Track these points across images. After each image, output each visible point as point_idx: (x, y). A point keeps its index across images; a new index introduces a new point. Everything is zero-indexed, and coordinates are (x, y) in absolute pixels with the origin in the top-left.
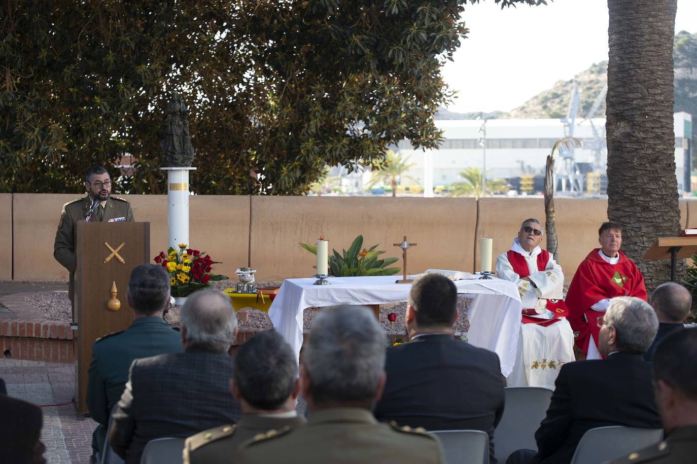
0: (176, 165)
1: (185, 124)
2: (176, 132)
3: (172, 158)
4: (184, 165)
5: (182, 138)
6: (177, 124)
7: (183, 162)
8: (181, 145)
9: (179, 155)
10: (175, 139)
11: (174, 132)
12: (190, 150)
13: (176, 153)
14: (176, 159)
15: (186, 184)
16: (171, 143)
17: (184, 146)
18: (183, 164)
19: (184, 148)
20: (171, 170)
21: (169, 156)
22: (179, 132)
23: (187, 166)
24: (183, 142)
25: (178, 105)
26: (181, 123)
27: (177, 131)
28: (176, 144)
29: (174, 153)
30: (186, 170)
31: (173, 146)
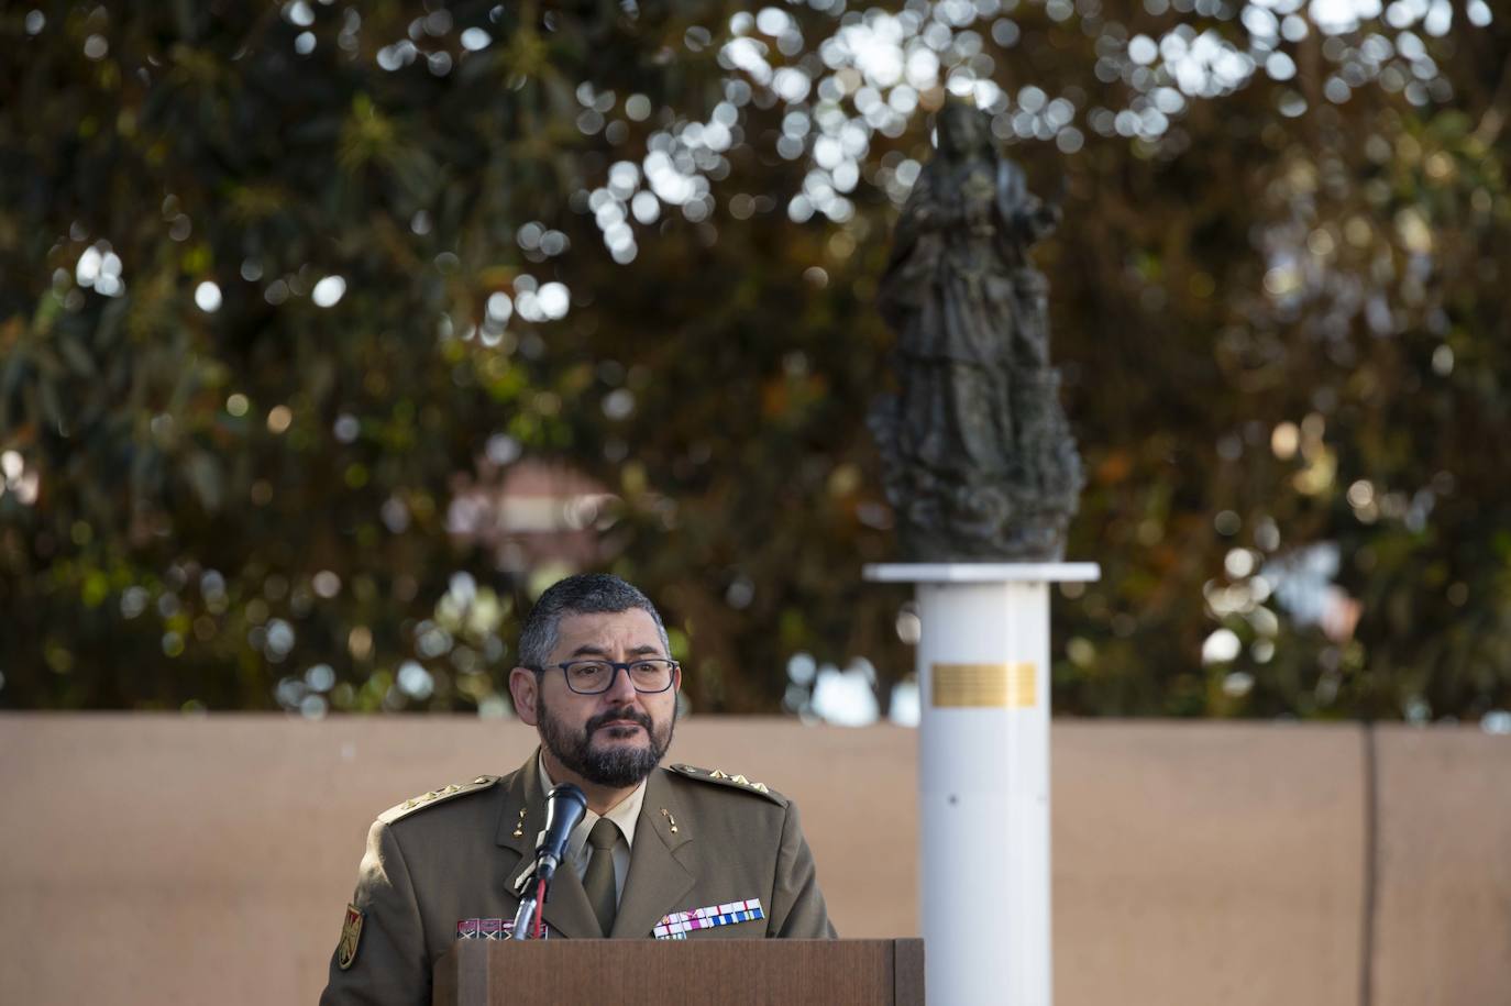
0: (972, 550)
1: (1022, 295)
2: (968, 345)
3: (948, 508)
4: (1017, 546)
5: (1002, 379)
6: (975, 293)
7: (1011, 532)
8: (997, 424)
9: (992, 491)
10: (965, 386)
11: (957, 349)
12: (1055, 455)
13: (973, 476)
14: (972, 516)
15: (1027, 672)
16: (938, 417)
17: (1017, 430)
18: (1013, 545)
19: (1018, 447)
20: (942, 585)
21: (927, 494)
22: (989, 343)
23: (1036, 554)
24: (1015, 405)
25: (980, 177)
26: (999, 289)
27: (976, 340)
28: (973, 420)
29: (954, 478)
30: (1032, 584)
31: (953, 434)
